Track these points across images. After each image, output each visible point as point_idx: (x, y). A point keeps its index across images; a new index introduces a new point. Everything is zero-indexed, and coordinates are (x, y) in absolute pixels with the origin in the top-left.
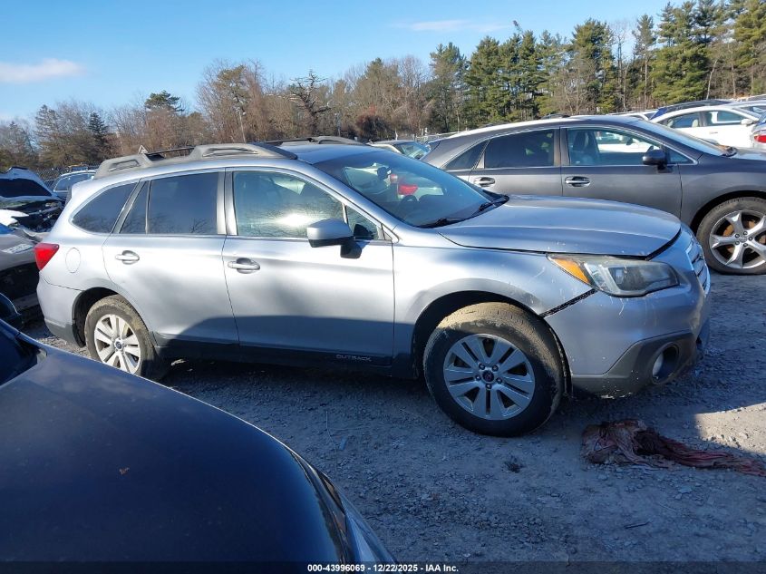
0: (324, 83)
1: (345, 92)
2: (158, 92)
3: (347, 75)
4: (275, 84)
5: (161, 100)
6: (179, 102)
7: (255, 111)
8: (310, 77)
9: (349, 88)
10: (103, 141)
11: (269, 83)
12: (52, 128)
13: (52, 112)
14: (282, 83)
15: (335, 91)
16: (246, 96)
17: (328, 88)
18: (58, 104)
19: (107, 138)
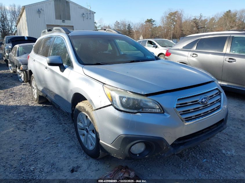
0: (206, 18)
1: (214, 22)
2: (149, 19)
3: (215, 16)
4: (188, 18)
5: (150, 21)
6: (155, 22)
7: (178, 26)
8: (200, 16)
9: (216, 20)
10: (130, 32)
11: (186, 17)
12: (118, 28)
13: (119, 23)
14: (190, 17)
15: (209, 21)
16: (176, 21)
17: (207, 20)
18: (121, 20)
19: (131, 31)
